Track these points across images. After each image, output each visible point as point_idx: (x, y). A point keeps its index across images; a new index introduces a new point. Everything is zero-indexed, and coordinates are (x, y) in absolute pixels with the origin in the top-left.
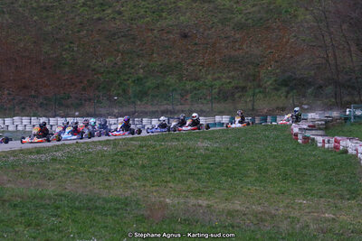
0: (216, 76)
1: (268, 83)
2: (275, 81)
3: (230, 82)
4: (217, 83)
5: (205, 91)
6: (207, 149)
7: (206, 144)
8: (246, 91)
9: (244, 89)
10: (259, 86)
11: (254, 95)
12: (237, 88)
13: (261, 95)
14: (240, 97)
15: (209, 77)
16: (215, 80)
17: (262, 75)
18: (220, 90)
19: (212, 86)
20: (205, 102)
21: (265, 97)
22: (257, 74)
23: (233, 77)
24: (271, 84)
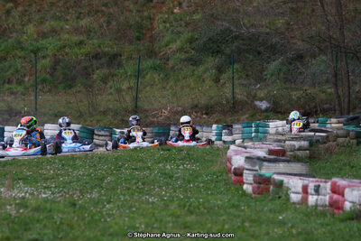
0: (47, 26)
1: (174, 46)
2: (191, 41)
3: (81, 43)
4: (50, 45)
5: (19, 63)
6: (23, 204)
7: (21, 192)
8: (120, 65)
9: (113, 60)
10: (152, 53)
11: (139, 74)
12: (96, 56)
13: (156, 77)
14: (104, 80)
15: (31, 29)
16: (44, 35)
17: (159, 27)
18: (57, 62)
19: (35, 52)
20: (20, 89)
21: (167, 77)
22: (146, 23)
23: (88, 32)
24: (181, 50)
